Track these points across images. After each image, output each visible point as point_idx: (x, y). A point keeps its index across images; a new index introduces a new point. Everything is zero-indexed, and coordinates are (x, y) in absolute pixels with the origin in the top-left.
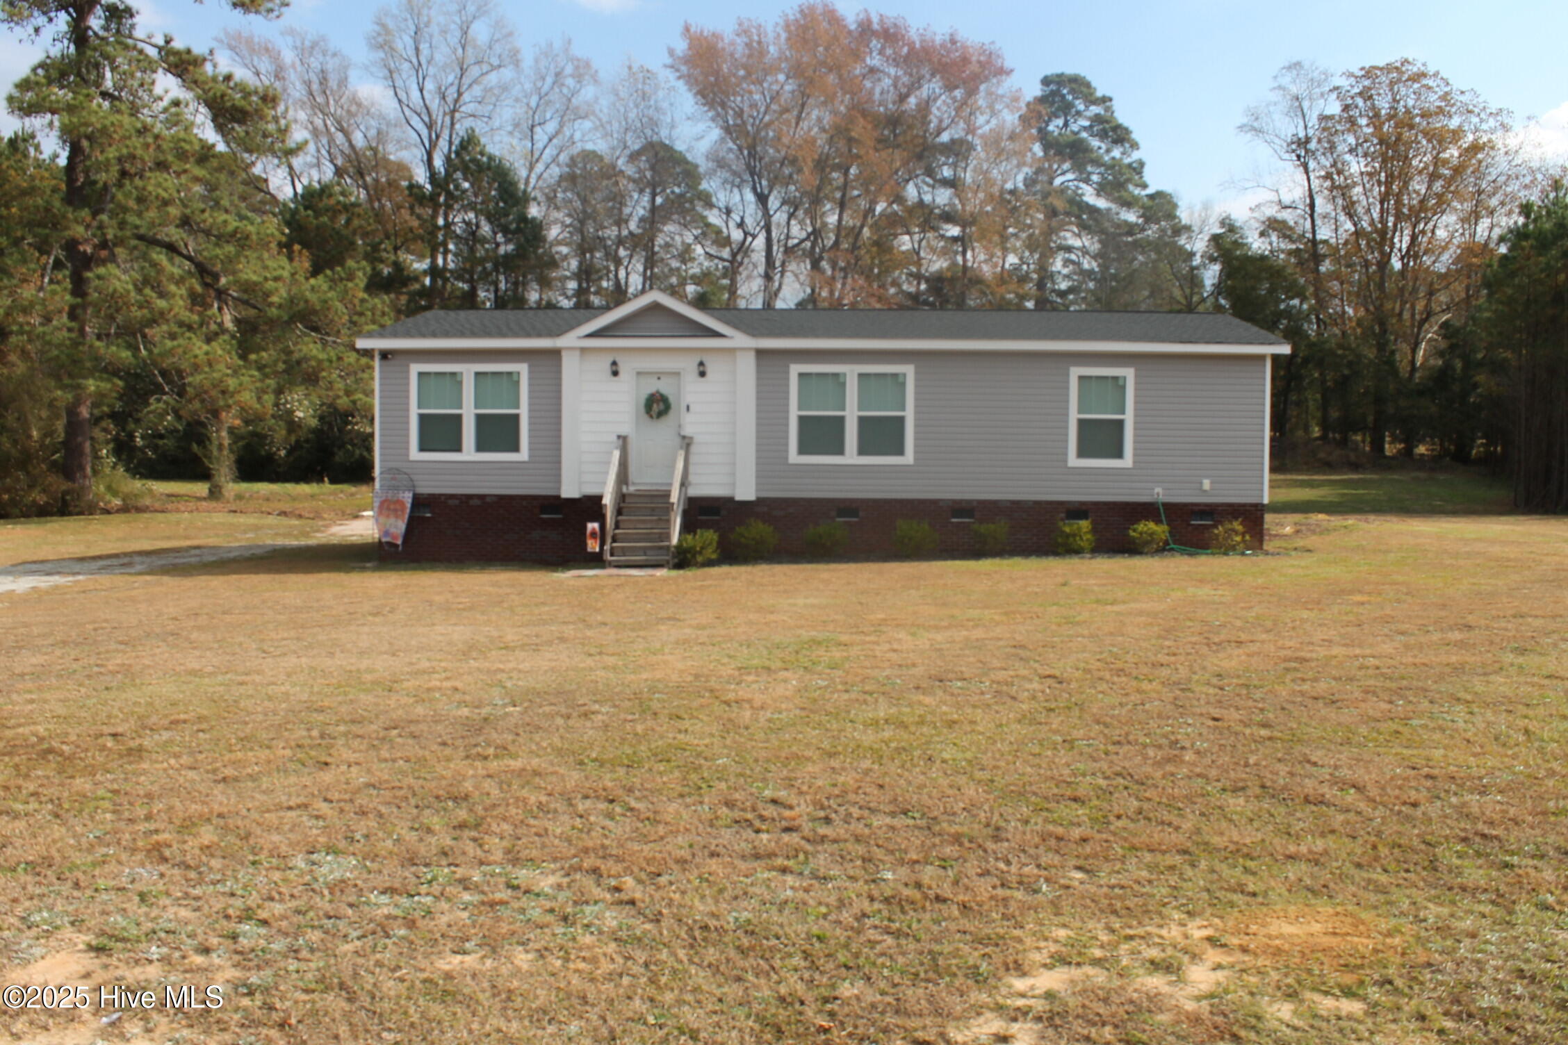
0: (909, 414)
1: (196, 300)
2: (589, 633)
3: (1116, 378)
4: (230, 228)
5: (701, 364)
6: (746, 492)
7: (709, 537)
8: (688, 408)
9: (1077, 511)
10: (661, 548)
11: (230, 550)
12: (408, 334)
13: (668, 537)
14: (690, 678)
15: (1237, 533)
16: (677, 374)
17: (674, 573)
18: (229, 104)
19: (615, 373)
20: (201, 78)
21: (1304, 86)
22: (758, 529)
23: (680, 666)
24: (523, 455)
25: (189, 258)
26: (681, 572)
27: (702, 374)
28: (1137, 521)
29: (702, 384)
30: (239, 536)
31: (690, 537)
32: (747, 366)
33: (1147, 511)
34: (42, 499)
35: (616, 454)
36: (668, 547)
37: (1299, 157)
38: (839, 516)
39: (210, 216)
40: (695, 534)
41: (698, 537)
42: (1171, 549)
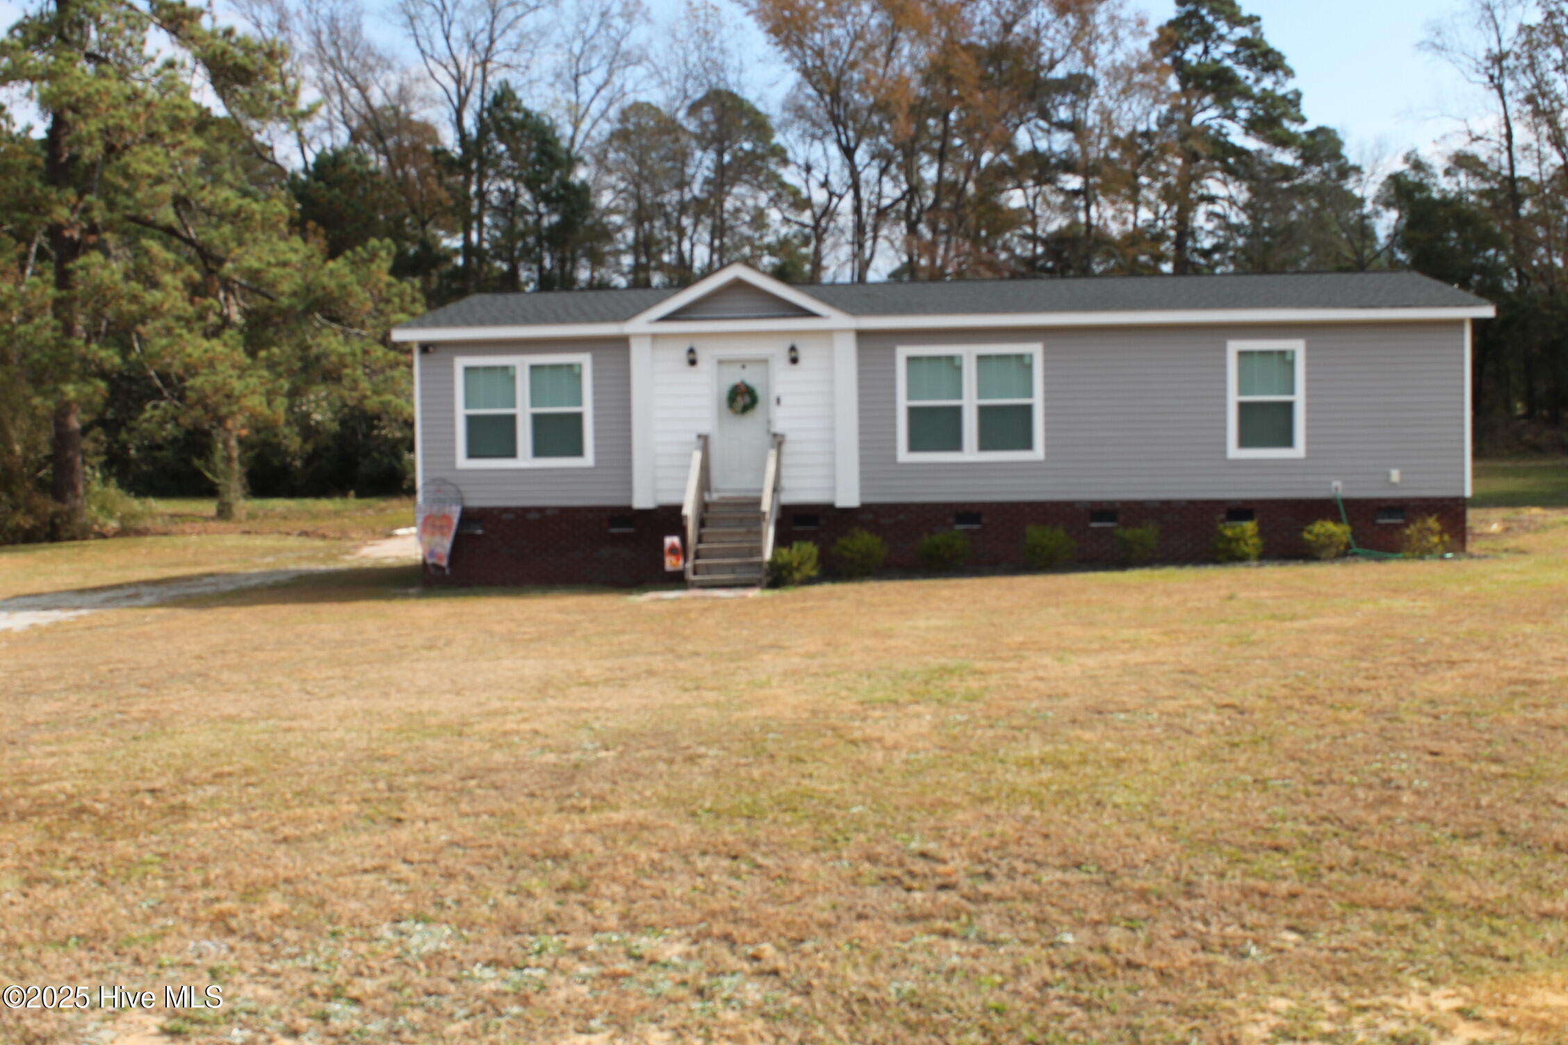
0: (1038, 402)
1: (195, 291)
2: (681, 665)
3: (1282, 353)
4: (233, 206)
5: (793, 349)
6: (848, 496)
7: (805, 551)
8: (778, 401)
9: (1240, 511)
10: (751, 565)
11: (249, 577)
12: (451, 323)
13: (759, 551)
14: (806, 715)
15: (1432, 532)
16: (764, 362)
17: (768, 593)
18: (230, 63)
19: (693, 362)
20: (198, 34)
22: (864, 540)
23: (792, 700)
24: (588, 459)
25: (190, 242)
26: (776, 592)
27: (794, 361)
28: (1312, 521)
29: (794, 373)
30: (258, 561)
31: (785, 551)
32: (846, 352)
33: (1324, 508)
34: (27, 522)
35: (697, 456)
36: (760, 564)
37: (1492, 78)
38: (958, 522)
39: (211, 193)
40: (791, 548)
41: (794, 550)
42: (1354, 554)
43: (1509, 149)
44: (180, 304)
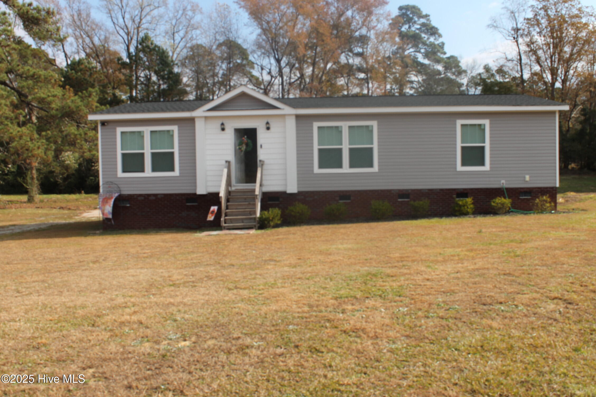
0: (375, 146)
1: (15, 107)
2: (225, 272)
3: (480, 125)
4: (31, 73)
5: (268, 123)
6: (292, 189)
7: (275, 213)
8: (261, 146)
9: (463, 193)
10: (251, 219)
12: (115, 112)
13: (255, 213)
15: (546, 201)
17: (259, 232)
18: (31, 16)
19: (223, 129)
20: (16, 4)
21: (516, 7)
22: (299, 208)
24: (176, 173)
25: (13, 88)
26: (262, 231)
27: (268, 128)
28: (495, 197)
29: (268, 134)
30: (37, 219)
31: (266, 213)
32: (291, 124)
33: (498, 192)
35: (226, 171)
36: (255, 218)
37: (514, 38)
38: (341, 199)
39: (22, 68)
40: (269, 211)
41: (270, 212)
42: (512, 211)
43: (521, 64)
44: (7, 112)
